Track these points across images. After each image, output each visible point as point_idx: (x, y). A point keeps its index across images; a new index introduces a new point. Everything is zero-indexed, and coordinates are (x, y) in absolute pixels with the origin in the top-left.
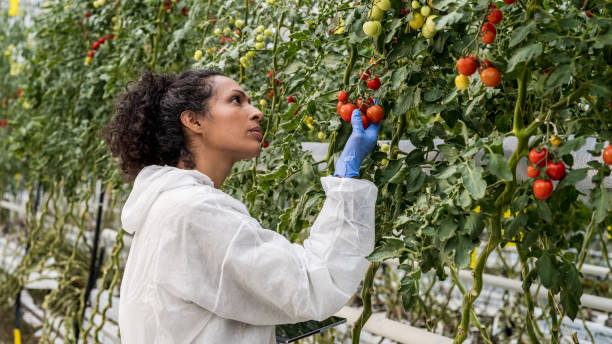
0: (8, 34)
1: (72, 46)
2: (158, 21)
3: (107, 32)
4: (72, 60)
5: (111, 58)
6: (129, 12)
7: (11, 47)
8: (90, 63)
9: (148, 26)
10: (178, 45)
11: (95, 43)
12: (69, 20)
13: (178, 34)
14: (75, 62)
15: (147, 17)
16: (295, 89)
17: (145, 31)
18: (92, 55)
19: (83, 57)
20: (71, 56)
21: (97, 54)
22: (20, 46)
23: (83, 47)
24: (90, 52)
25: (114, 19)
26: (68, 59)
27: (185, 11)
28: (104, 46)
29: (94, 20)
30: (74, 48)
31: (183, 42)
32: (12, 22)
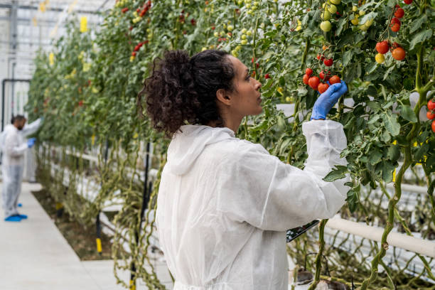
0: (80, 44)
1: (122, 50)
2: (176, 29)
3: (144, 39)
4: (122, 59)
5: (147, 56)
6: (157, 24)
7: (83, 53)
8: (134, 60)
9: (169, 33)
10: (191, 45)
11: (136, 47)
12: (119, 32)
13: (190, 38)
14: (124, 60)
15: (168, 28)
16: (269, 69)
17: (168, 37)
18: (135, 55)
19: (129, 57)
20: (122, 56)
21: (138, 54)
22: (88, 51)
23: (128, 50)
24: (133, 53)
25: (148, 30)
26: (119, 58)
27: (193, 22)
28: (143, 48)
29: (134, 31)
30: (123, 51)
31: (194, 42)
32: (82, 36)
